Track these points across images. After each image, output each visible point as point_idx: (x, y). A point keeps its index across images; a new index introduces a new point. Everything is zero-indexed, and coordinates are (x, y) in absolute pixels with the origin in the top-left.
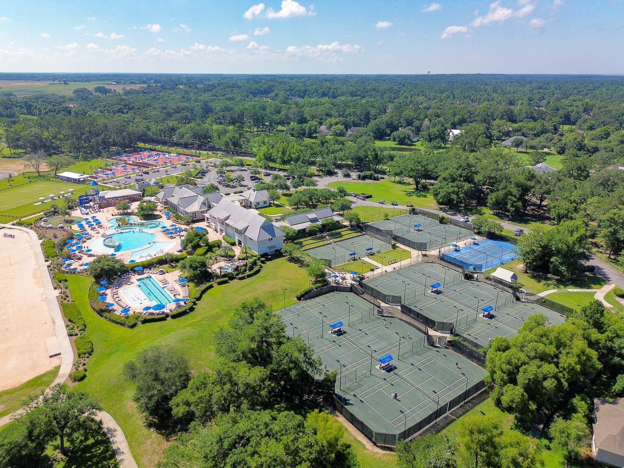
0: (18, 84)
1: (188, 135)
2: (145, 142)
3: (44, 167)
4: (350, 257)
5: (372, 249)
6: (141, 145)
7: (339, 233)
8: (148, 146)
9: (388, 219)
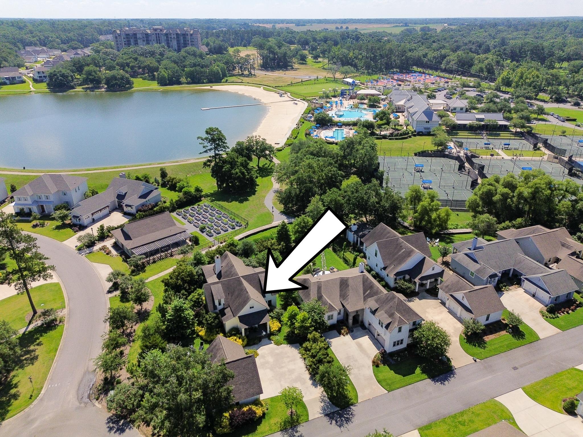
0: (371, 26)
1: (454, 62)
2: (418, 66)
3: (338, 75)
4: (484, 146)
5: (509, 145)
6: (415, 68)
7: (500, 134)
8: (419, 69)
9: (565, 136)
